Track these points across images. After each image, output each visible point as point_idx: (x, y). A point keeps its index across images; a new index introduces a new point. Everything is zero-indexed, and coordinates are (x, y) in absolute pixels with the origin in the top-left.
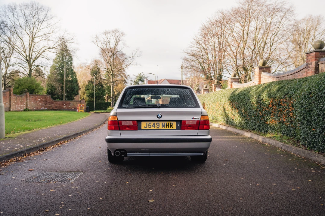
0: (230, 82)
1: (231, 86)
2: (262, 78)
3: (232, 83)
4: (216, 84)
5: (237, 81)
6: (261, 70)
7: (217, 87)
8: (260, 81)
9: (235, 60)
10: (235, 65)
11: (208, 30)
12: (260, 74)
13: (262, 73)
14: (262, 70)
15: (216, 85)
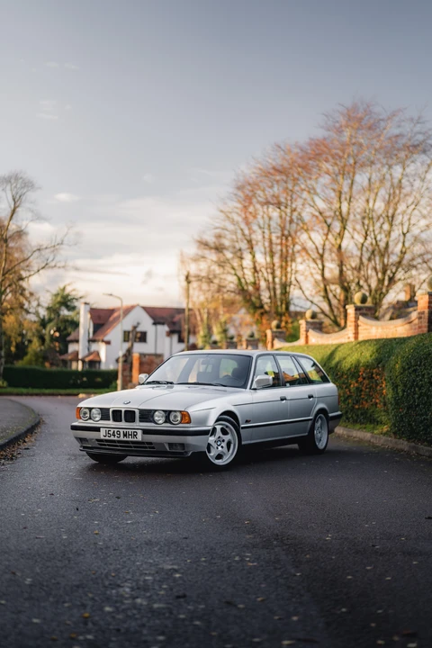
0: (304, 329)
1: (307, 337)
2: (360, 328)
3: (307, 331)
4: (275, 330)
5: (317, 328)
6: (358, 312)
7: (276, 337)
8: (356, 334)
9: (320, 266)
10: (319, 278)
11: (254, 186)
12: (357, 319)
13: (361, 318)
14: (361, 311)
15: (276, 332)
